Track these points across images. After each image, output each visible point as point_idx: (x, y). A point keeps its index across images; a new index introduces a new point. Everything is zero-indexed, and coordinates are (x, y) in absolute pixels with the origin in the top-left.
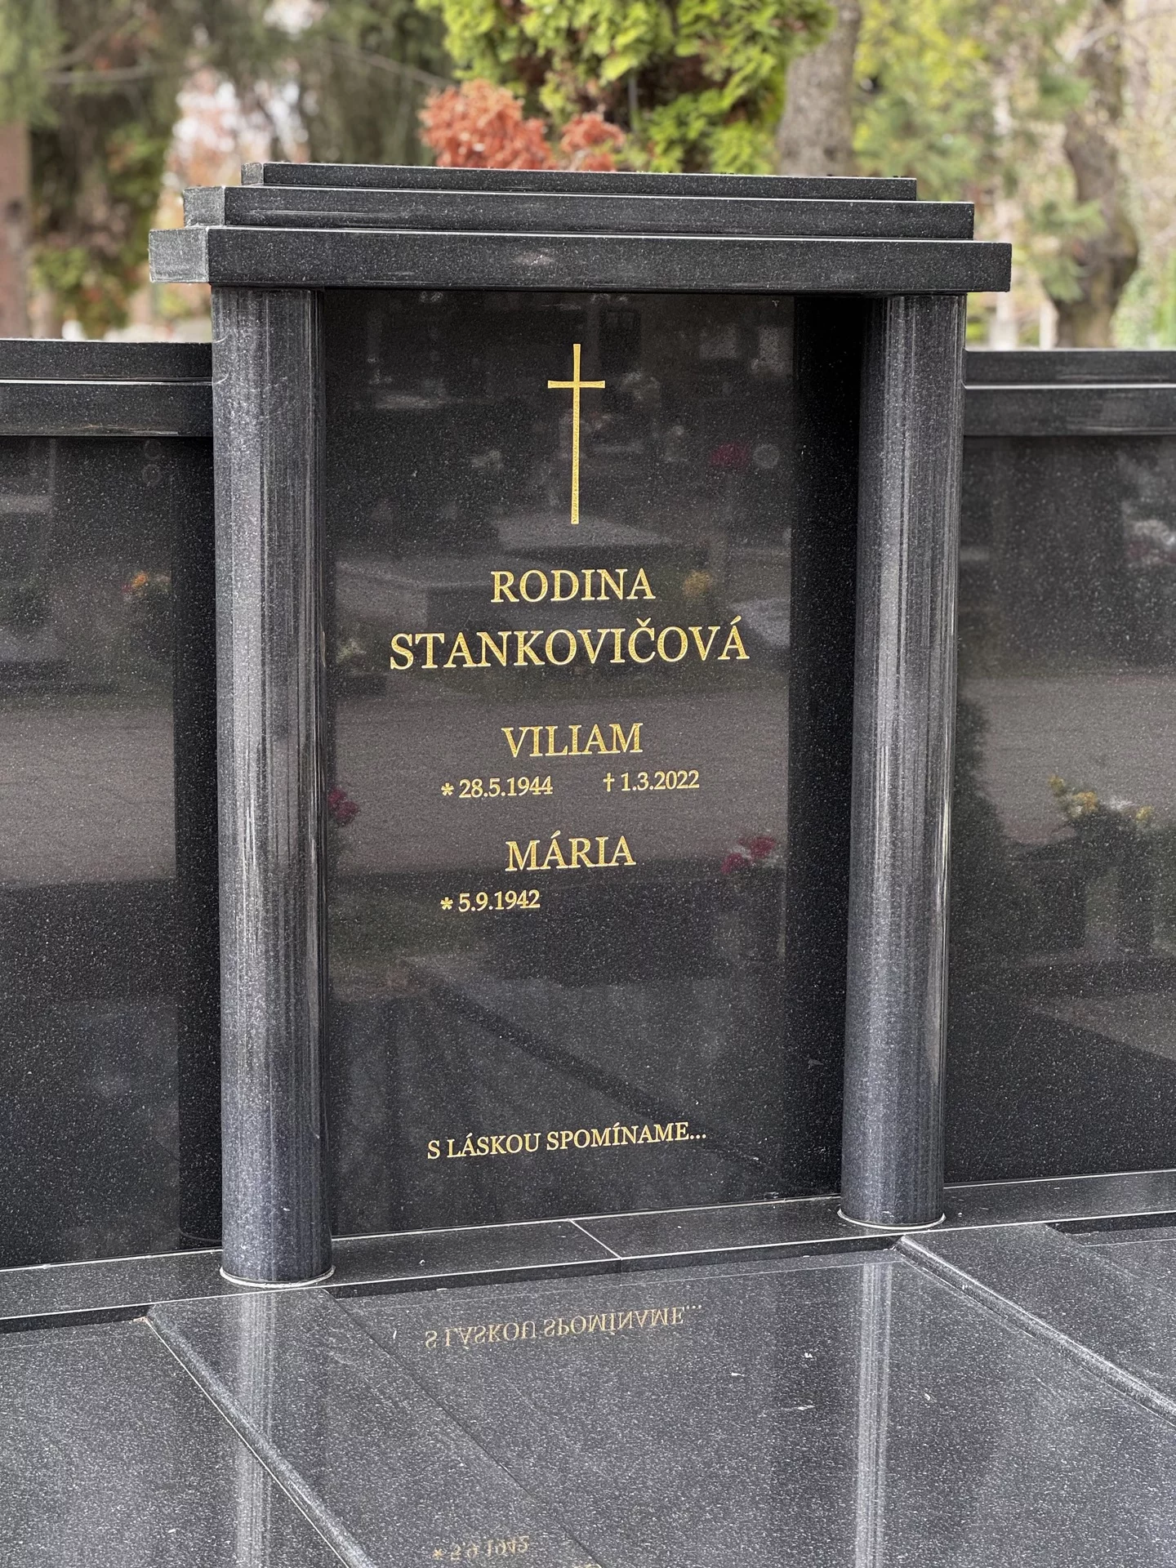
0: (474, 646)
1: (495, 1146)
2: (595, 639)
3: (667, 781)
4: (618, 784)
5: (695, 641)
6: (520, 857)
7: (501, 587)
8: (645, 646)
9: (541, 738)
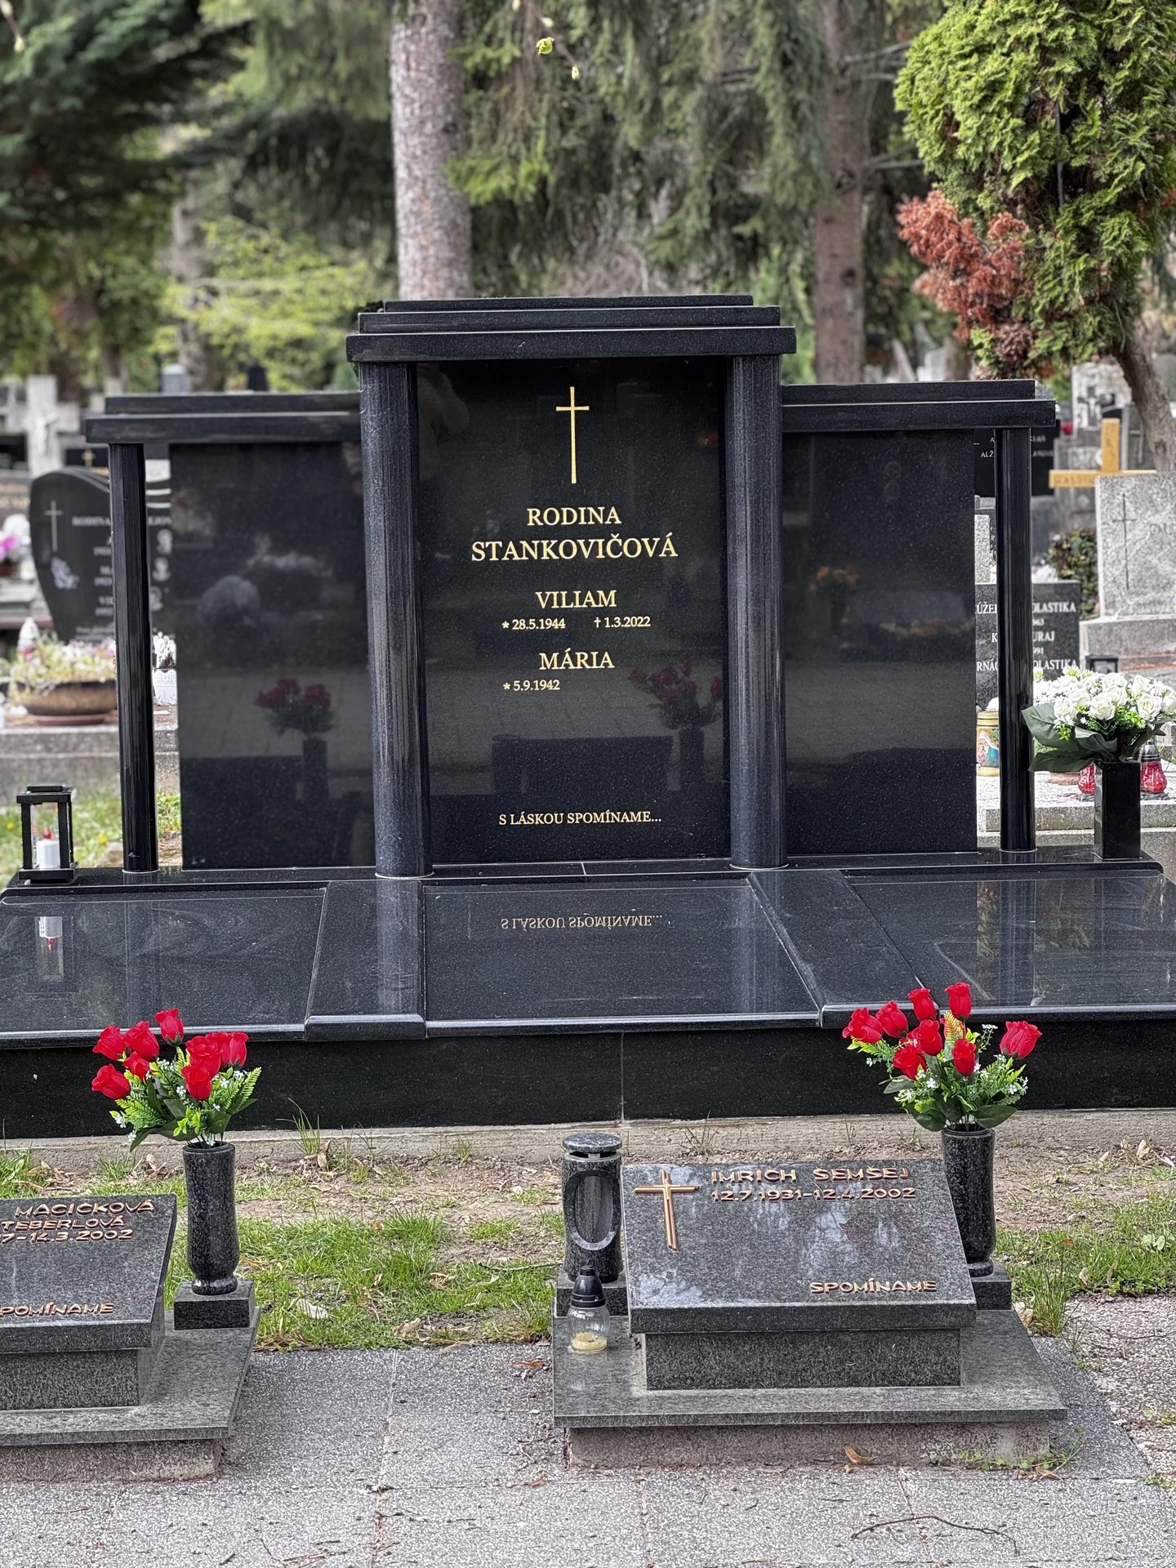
0: (519, 548)
1: (537, 819)
2: (587, 545)
3: (631, 622)
4: (603, 623)
5: (646, 546)
6: (548, 661)
7: (534, 517)
8: (616, 548)
9: (557, 598)
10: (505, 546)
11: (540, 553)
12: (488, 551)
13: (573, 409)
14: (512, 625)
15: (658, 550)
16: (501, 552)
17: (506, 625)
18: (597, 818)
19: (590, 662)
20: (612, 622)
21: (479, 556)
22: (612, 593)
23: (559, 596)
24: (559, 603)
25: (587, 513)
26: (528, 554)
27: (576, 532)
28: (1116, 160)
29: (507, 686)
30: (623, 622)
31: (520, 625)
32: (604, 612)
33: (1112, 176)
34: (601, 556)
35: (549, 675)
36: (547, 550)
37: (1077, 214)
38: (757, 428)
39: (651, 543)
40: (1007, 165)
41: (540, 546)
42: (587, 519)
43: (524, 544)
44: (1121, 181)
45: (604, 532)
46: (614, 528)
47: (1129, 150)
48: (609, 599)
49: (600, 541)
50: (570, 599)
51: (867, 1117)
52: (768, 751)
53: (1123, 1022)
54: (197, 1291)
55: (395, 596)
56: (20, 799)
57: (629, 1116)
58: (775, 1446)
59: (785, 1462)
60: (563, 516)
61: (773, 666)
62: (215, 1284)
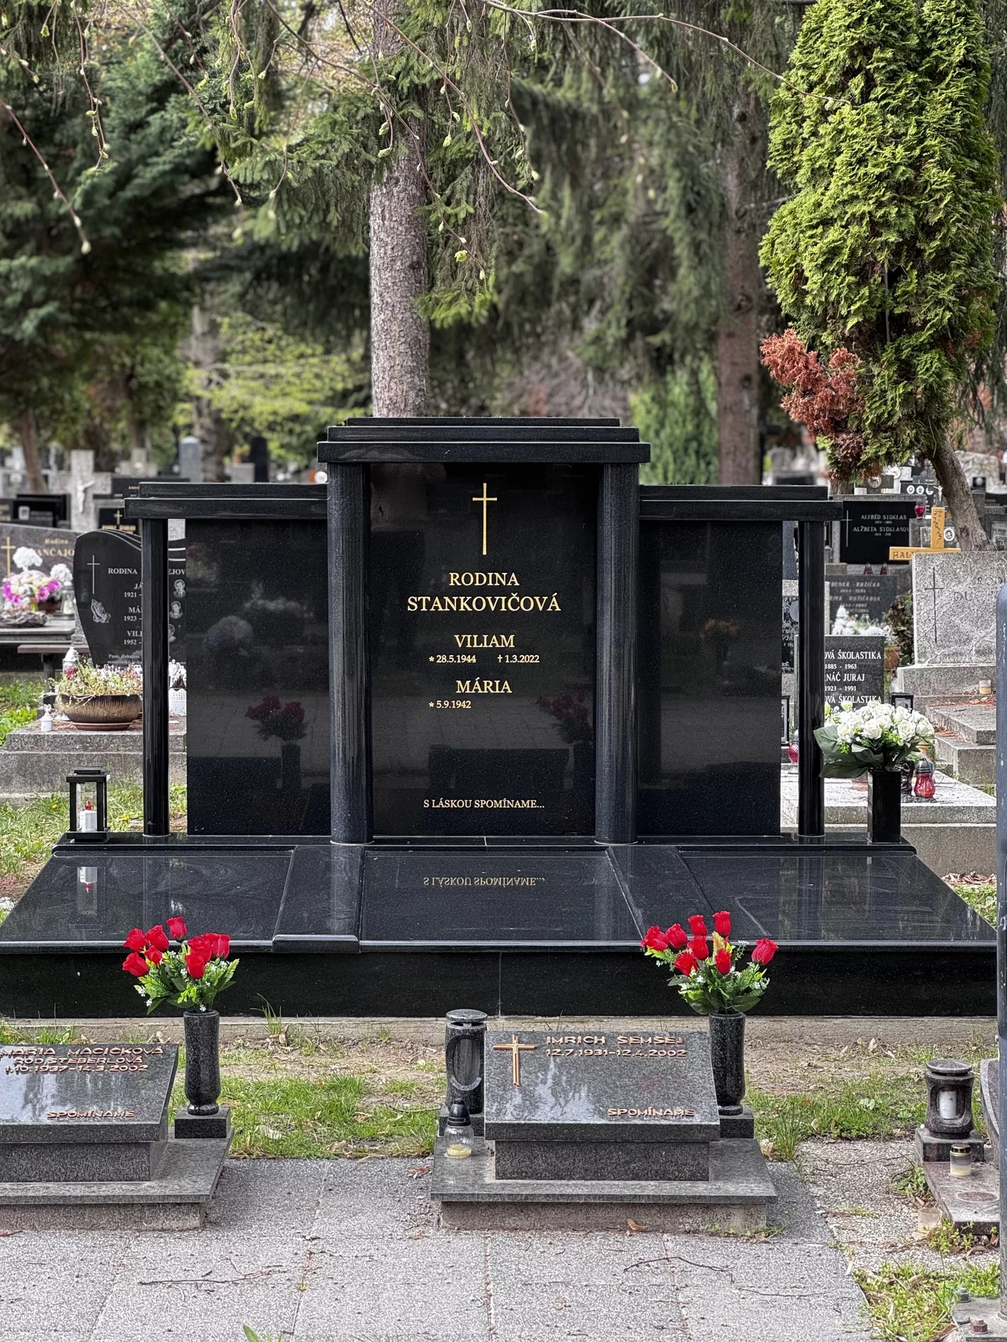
0: (443, 602)
1: (452, 804)
2: (493, 601)
3: (525, 659)
4: (504, 659)
5: (537, 603)
6: (462, 687)
7: (454, 579)
8: (515, 604)
9: (471, 640)
10: (433, 599)
11: (458, 607)
12: (420, 603)
13: (485, 499)
14: (436, 659)
15: (547, 606)
16: (429, 605)
17: (432, 659)
18: (497, 804)
19: (493, 688)
20: (511, 659)
21: (412, 607)
22: (512, 637)
23: (472, 639)
24: (472, 643)
25: (494, 577)
26: (449, 607)
27: (485, 591)
28: (929, 310)
29: (432, 705)
30: (519, 659)
31: (442, 659)
32: (504, 651)
33: (925, 322)
34: (503, 609)
35: (463, 697)
36: (463, 604)
37: (898, 350)
38: (621, 518)
39: (541, 601)
40: (844, 312)
41: (459, 601)
42: (494, 582)
43: (447, 599)
44: (933, 326)
45: (505, 591)
46: (514, 589)
47: (939, 302)
48: (509, 641)
49: (503, 598)
50: (480, 641)
51: (675, 1018)
52: (624, 757)
53: (861, 953)
54: (191, 1112)
55: (349, 636)
56: (68, 779)
57: (505, 1013)
58: (580, 1218)
59: (588, 1228)
60: (476, 579)
61: (629, 694)
62: (204, 1108)
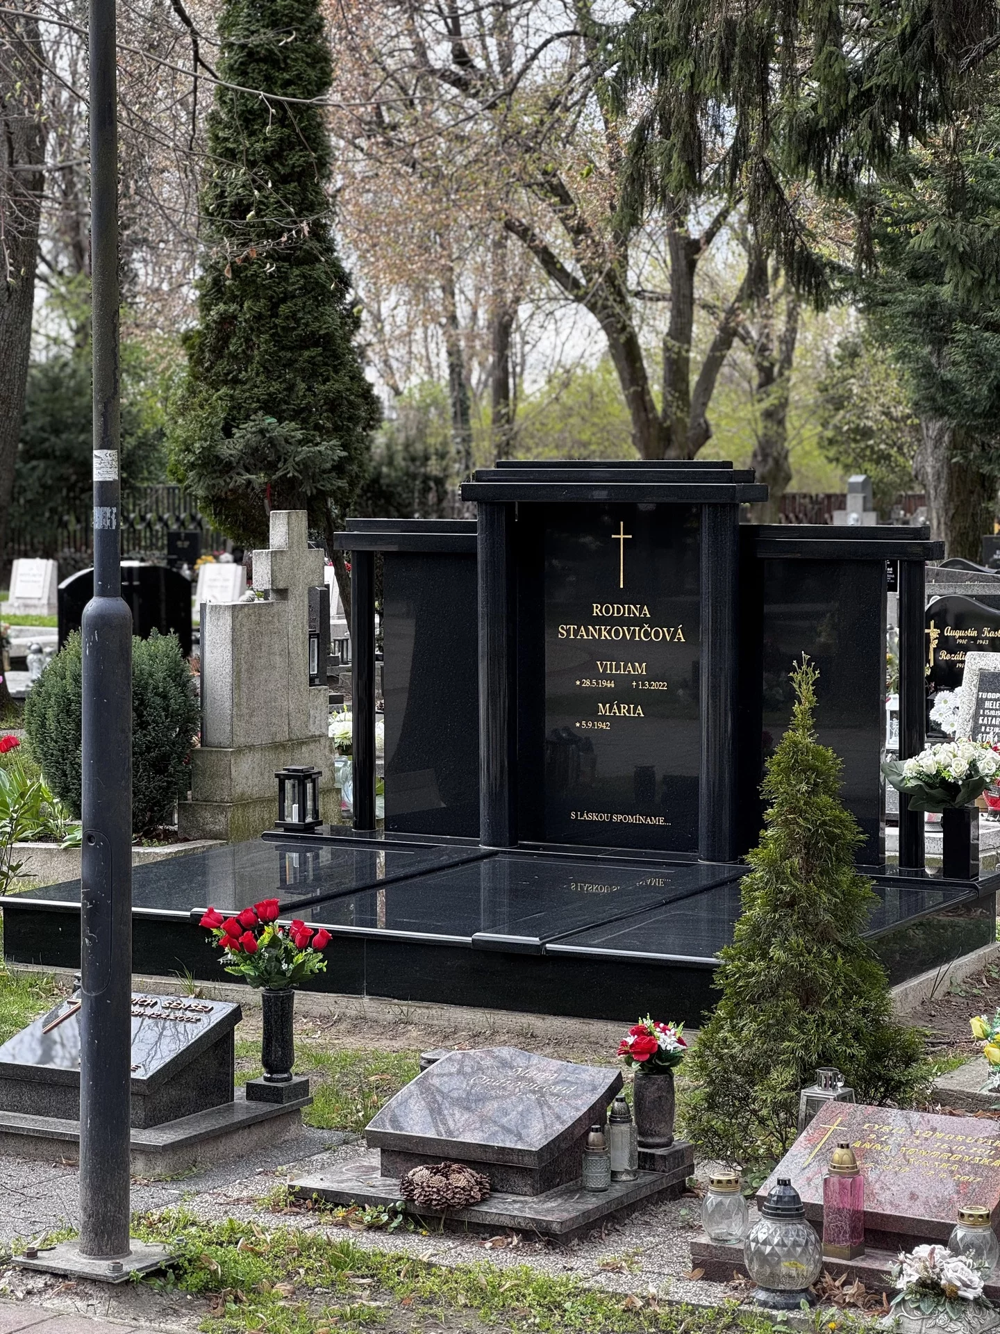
0: (587, 631)
1: (593, 817)
2: (629, 630)
3: (655, 686)
4: (637, 685)
5: (665, 633)
6: (603, 709)
7: (597, 610)
8: (647, 634)
10: (579, 628)
11: (600, 635)
12: (568, 631)
13: (622, 537)
14: (582, 683)
15: (673, 637)
16: (576, 632)
17: (578, 683)
18: (630, 819)
19: (629, 711)
21: (563, 635)
22: (644, 665)
23: (611, 665)
24: (611, 670)
25: (629, 609)
26: (592, 635)
27: (622, 621)
29: (578, 724)
30: (650, 685)
31: (587, 683)
32: (638, 678)
34: (637, 639)
35: (604, 719)
36: (604, 633)
39: (669, 632)
41: (600, 630)
42: (629, 613)
43: (591, 628)
45: (638, 622)
46: (645, 620)
48: (642, 669)
49: (637, 629)
50: (618, 668)
52: (721, 779)
55: (493, 658)
57: (369, 994)
60: (615, 610)
61: (726, 721)
